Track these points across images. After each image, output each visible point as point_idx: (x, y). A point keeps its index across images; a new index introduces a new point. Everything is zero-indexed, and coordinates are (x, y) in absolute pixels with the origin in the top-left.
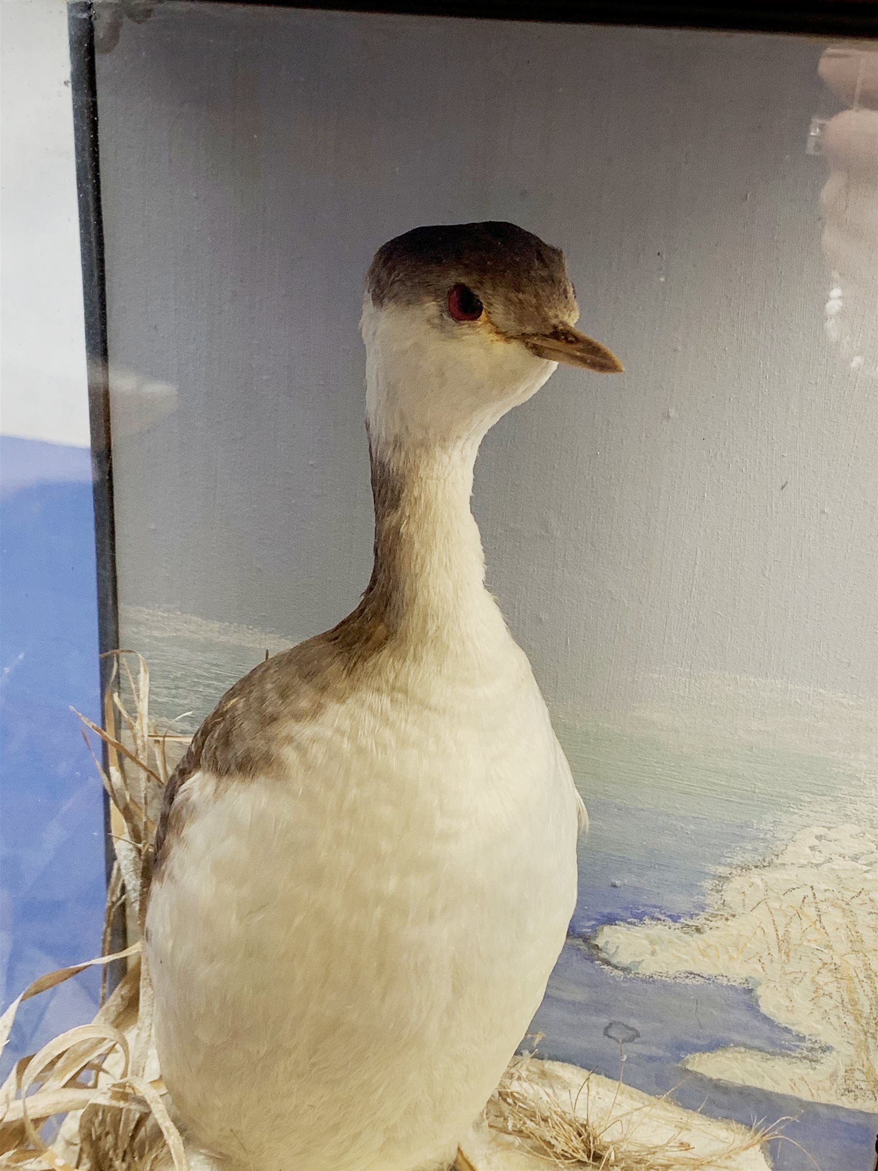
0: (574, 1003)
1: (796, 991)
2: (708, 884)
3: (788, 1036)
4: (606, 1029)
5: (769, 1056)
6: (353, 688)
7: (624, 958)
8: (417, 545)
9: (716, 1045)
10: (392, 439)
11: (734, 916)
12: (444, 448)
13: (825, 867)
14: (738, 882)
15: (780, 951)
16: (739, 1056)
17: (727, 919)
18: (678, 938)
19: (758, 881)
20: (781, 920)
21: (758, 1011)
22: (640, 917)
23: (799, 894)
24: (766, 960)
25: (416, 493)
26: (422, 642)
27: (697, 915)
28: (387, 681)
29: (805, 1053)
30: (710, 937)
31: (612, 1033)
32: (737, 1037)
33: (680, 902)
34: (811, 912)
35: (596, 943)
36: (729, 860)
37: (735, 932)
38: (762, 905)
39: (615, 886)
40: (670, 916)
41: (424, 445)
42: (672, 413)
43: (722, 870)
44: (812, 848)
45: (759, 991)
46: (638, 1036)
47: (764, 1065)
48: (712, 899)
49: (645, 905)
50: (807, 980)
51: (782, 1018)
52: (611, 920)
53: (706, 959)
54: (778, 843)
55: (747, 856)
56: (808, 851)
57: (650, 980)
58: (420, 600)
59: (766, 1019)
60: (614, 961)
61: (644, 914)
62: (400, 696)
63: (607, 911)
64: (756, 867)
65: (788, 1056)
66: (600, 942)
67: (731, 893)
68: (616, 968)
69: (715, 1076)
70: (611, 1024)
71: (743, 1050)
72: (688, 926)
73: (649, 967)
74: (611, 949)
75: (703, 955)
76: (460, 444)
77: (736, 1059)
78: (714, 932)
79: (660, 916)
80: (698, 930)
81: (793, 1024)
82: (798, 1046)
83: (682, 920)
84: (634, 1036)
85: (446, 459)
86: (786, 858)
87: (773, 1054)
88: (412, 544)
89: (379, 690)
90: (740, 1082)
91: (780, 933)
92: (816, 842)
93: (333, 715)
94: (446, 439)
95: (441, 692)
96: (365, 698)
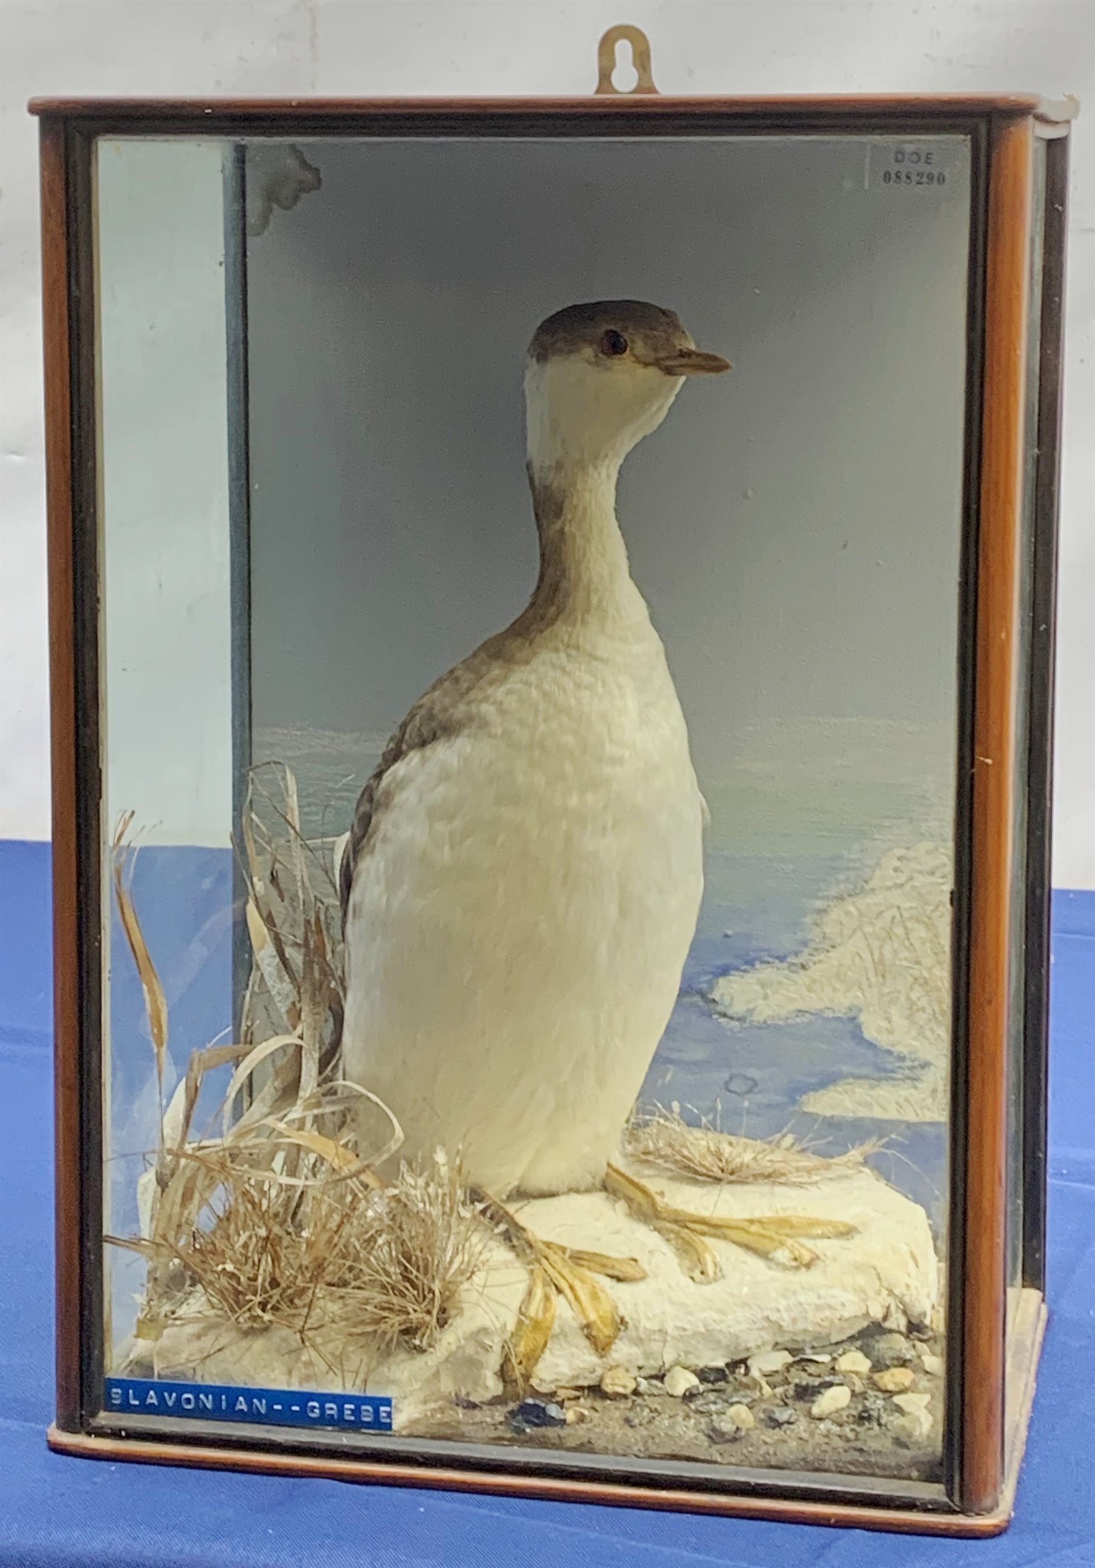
0: (695, 1064)
1: (894, 1012)
2: (808, 920)
3: (890, 1059)
4: (727, 1083)
5: (875, 1082)
6: (535, 653)
7: (738, 1008)
8: (578, 539)
9: (827, 1081)
10: (554, 464)
11: (834, 947)
12: (595, 467)
13: (908, 887)
14: (835, 914)
15: (876, 974)
16: (848, 1087)
17: (828, 951)
18: (786, 977)
19: (852, 909)
20: (875, 944)
21: (862, 1037)
22: (751, 963)
23: (888, 916)
24: (865, 986)
25: (575, 502)
26: (587, 610)
27: (801, 952)
28: (562, 641)
29: (907, 1072)
30: (814, 971)
31: (733, 1086)
32: (845, 1069)
33: (786, 942)
34: (899, 931)
35: (710, 997)
36: (826, 893)
37: (835, 963)
38: (859, 933)
39: (726, 936)
40: (777, 958)
41: (581, 465)
42: (750, 493)
43: (819, 904)
44: (896, 870)
45: (862, 1018)
46: (756, 1085)
47: (871, 1092)
48: (815, 934)
49: (755, 951)
50: (902, 998)
51: (883, 1041)
52: (724, 971)
53: (813, 995)
54: (867, 870)
55: (842, 886)
56: (891, 872)
57: (765, 1026)
58: (585, 579)
59: (871, 1045)
60: (730, 1012)
61: (755, 959)
62: (574, 653)
63: (721, 962)
64: (850, 895)
65: (892, 1079)
66: (716, 995)
67: (830, 924)
68: (732, 1018)
69: (828, 1113)
70: (731, 1078)
71: (851, 1080)
72: (794, 964)
73: (764, 1012)
74: (727, 1000)
75: (809, 991)
76: (607, 461)
77: (846, 1092)
78: (818, 966)
79: (770, 959)
80: (803, 967)
81: (893, 1045)
82: (900, 1067)
83: (789, 959)
84: (753, 1086)
85: (596, 475)
86: (875, 883)
87: (879, 1080)
88: (574, 539)
89: (556, 650)
90: (852, 1115)
91: (876, 957)
92: (898, 863)
93: (519, 674)
94: (596, 457)
95: (604, 647)
96: (545, 656)
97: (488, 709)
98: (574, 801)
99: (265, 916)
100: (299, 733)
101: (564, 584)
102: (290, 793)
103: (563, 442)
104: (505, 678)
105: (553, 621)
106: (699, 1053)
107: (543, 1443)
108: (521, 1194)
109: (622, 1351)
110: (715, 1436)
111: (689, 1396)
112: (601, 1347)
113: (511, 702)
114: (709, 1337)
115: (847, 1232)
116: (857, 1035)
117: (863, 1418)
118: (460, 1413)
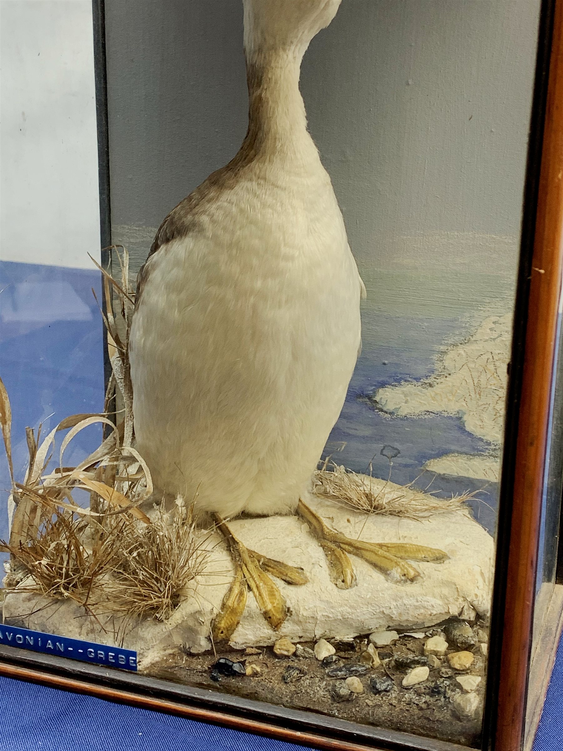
0: (364, 437)
1: (485, 416)
2: (435, 357)
3: (481, 443)
4: (382, 450)
5: (471, 457)
6: (237, 182)
7: (390, 407)
8: (270, 103)
9: (442, 453)
10: (257, 48)
11: (450, 374)
12: (284, 50)
13: (498, 340)
14: (452, 354)
15: (475, 393)
16: (455, 459)
17: (446, 377)
18: (421, 391)
19: (462, 352)
20: (475, 374)
21: (465, 430)
22: (398, 381)
23: (485, 357)
24: (468, 399)
25: (270, 76)
26: (273, 153)
27: (430, 376)
28: (255, 174)
29: (491, 452)
30: (437, 389)
31: (385, 452)
32: (453, 447)
33: (421, 370)
34: (491, 367)
35: (374, 399)
36: (446, 342)
37: (450, 384)
38: (465, 367)
39: (384, 364)
40: (415, 379)
41: (274, 48)
42: (410, 82)
43: (443, 348)
44: (491, 329)
45: (465, 418)
46: (399, 453)
47: (468, 462)
48: (438, 366)
49: (401, 374)
50: (490, 408)
51: (478, 433)
52: (383, 385)
53: (435, 402)
54: (473, 329)
55: (456, 338)
56: (488, 330)
57: (405, 418)
58: (273, 130)
59: (470, 434)
60: (385, 409)
61: (401, 379)
62: (262, 182)
63: (381, 379)
64: (461, 344)
65: (481, 455)
66: (377, 398)
67: (448, 362)
68: (386, 412)
69: (442, 472)
70: (384, 447)
71: (456, 455)
72: (426, 384)
73: (405, 411)
74: (384, 402)
75: (433, 400)
76: (293, 47)
77: (453, 461)
78: (440, 386)
79: (410, 379)
80: (431, 385)
81: (484, 436)
82: (487, 449)
83: (422, 380)
84: (397, 453)
85: (285, 56)
86: (477, 337)
87: (474, 455)
88: (268, 102)
89: (251, 180)
90: (456, 474)
91: (476, 382)
92: (493, 326)
93: (227, 196)
94: (285, 43)
95: (283, 179)
96: (244, 184)
97: (205, 219)
98: (259, 284)
99: (114, 337)
100: (137, 229)
101: (260, 135)
102: (125, 265)
103: (262, 33)
104: (218, 198)
105: (251, 160)
106: (367, 432)
107: (228, 690)
108: (245, 515)
109: (287, 628)
110: (337, 697)
111: (326, 663)
112: (275, 625)
113: (219, 215)
114: (345, 622)
115: (440, 558)
116: (462, 428)
117: (435, 691)
118: (184, 661)
